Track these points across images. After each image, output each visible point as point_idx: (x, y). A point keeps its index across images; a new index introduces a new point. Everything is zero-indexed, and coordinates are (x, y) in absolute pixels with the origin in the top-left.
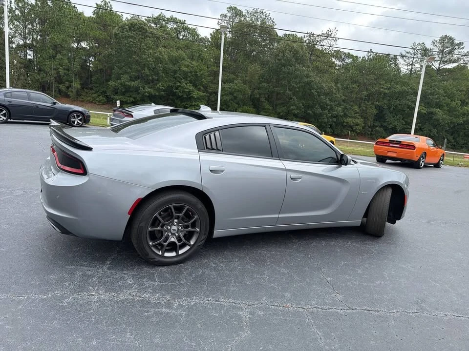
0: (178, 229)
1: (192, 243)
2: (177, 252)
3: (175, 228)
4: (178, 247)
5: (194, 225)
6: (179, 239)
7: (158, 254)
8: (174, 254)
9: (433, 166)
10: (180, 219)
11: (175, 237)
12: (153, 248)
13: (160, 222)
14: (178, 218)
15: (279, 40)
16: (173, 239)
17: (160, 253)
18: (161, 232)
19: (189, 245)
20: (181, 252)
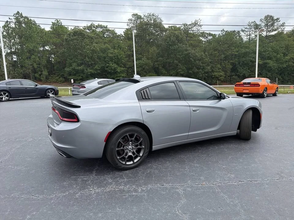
0: (132, 148)
1: (141, 155)
2: (133, 161)
3: (130, 147)
4: (134, 158)
5: (141, 144)
6: (133, 153)
7: (123, 164)
8: (132, 163)
9: (272, 95)
10: (133, 141)
11: (131, 152)
12: (119, 160)
13: (122, 144)
14: (132, 141)
15: (166, 30)
16: (130, 154)
17: (124, 163)
18: (123, 150)
19: (139, 157)
20: (135, 161)
